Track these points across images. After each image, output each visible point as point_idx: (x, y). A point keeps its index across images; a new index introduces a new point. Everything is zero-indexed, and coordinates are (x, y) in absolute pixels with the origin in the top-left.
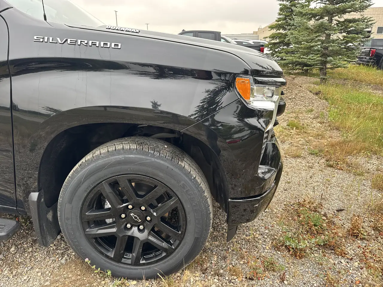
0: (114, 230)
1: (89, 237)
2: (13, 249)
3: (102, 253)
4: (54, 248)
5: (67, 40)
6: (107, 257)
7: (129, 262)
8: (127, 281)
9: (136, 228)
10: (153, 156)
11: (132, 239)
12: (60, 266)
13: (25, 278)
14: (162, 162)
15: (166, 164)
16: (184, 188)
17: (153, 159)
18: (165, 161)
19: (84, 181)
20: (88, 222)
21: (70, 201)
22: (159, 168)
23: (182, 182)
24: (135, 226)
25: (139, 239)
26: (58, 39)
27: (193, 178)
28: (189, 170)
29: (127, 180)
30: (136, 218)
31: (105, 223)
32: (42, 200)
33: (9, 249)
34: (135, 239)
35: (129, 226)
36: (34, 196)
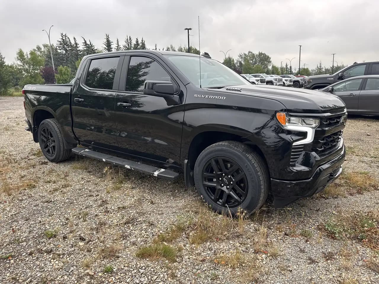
0: (215, 185)
1: (204, 186)
2: (176, 191)
3: (209, 196)
4: (193, 194)
5: (205, 96)
6: (211, 199)
7: (220, 204)
8: (218, 214)
9: (226, 187)
10: (234, 149)
11: (223, 191)
12: (192, 200)
13: (178, 202)
14: (237, 152)
15: (239, 154)
16: (246, 167)
17: (233, 150)
18: (239, 152)
19: (205, 157)
20: (205, 178)
21: (199, 166)
22: (235, 155)
23: (246, 164)
24: (225, 185)
25: (226, 193)
26: (203, 96)
27: (252, 163)
28: (251, 159)
29: (222, 159)
30: (225, 181)
31: (212, 181)
32: (189, 164)
33: (175, 191)
34: (224, 192)
35: (223, 185)
36: (186, 161)
